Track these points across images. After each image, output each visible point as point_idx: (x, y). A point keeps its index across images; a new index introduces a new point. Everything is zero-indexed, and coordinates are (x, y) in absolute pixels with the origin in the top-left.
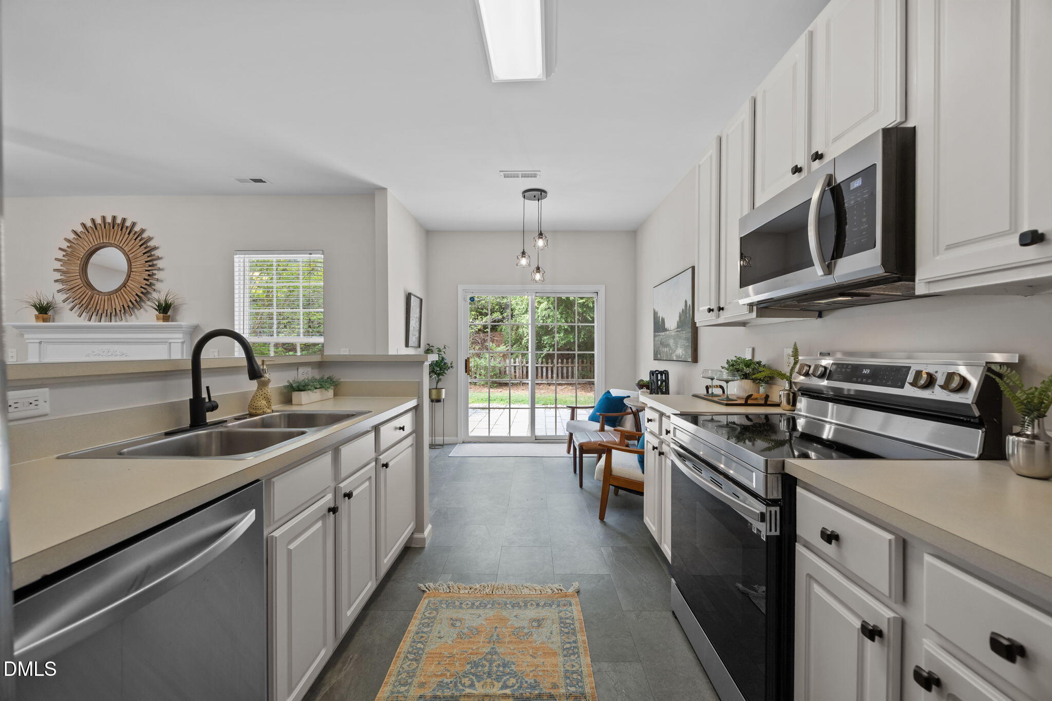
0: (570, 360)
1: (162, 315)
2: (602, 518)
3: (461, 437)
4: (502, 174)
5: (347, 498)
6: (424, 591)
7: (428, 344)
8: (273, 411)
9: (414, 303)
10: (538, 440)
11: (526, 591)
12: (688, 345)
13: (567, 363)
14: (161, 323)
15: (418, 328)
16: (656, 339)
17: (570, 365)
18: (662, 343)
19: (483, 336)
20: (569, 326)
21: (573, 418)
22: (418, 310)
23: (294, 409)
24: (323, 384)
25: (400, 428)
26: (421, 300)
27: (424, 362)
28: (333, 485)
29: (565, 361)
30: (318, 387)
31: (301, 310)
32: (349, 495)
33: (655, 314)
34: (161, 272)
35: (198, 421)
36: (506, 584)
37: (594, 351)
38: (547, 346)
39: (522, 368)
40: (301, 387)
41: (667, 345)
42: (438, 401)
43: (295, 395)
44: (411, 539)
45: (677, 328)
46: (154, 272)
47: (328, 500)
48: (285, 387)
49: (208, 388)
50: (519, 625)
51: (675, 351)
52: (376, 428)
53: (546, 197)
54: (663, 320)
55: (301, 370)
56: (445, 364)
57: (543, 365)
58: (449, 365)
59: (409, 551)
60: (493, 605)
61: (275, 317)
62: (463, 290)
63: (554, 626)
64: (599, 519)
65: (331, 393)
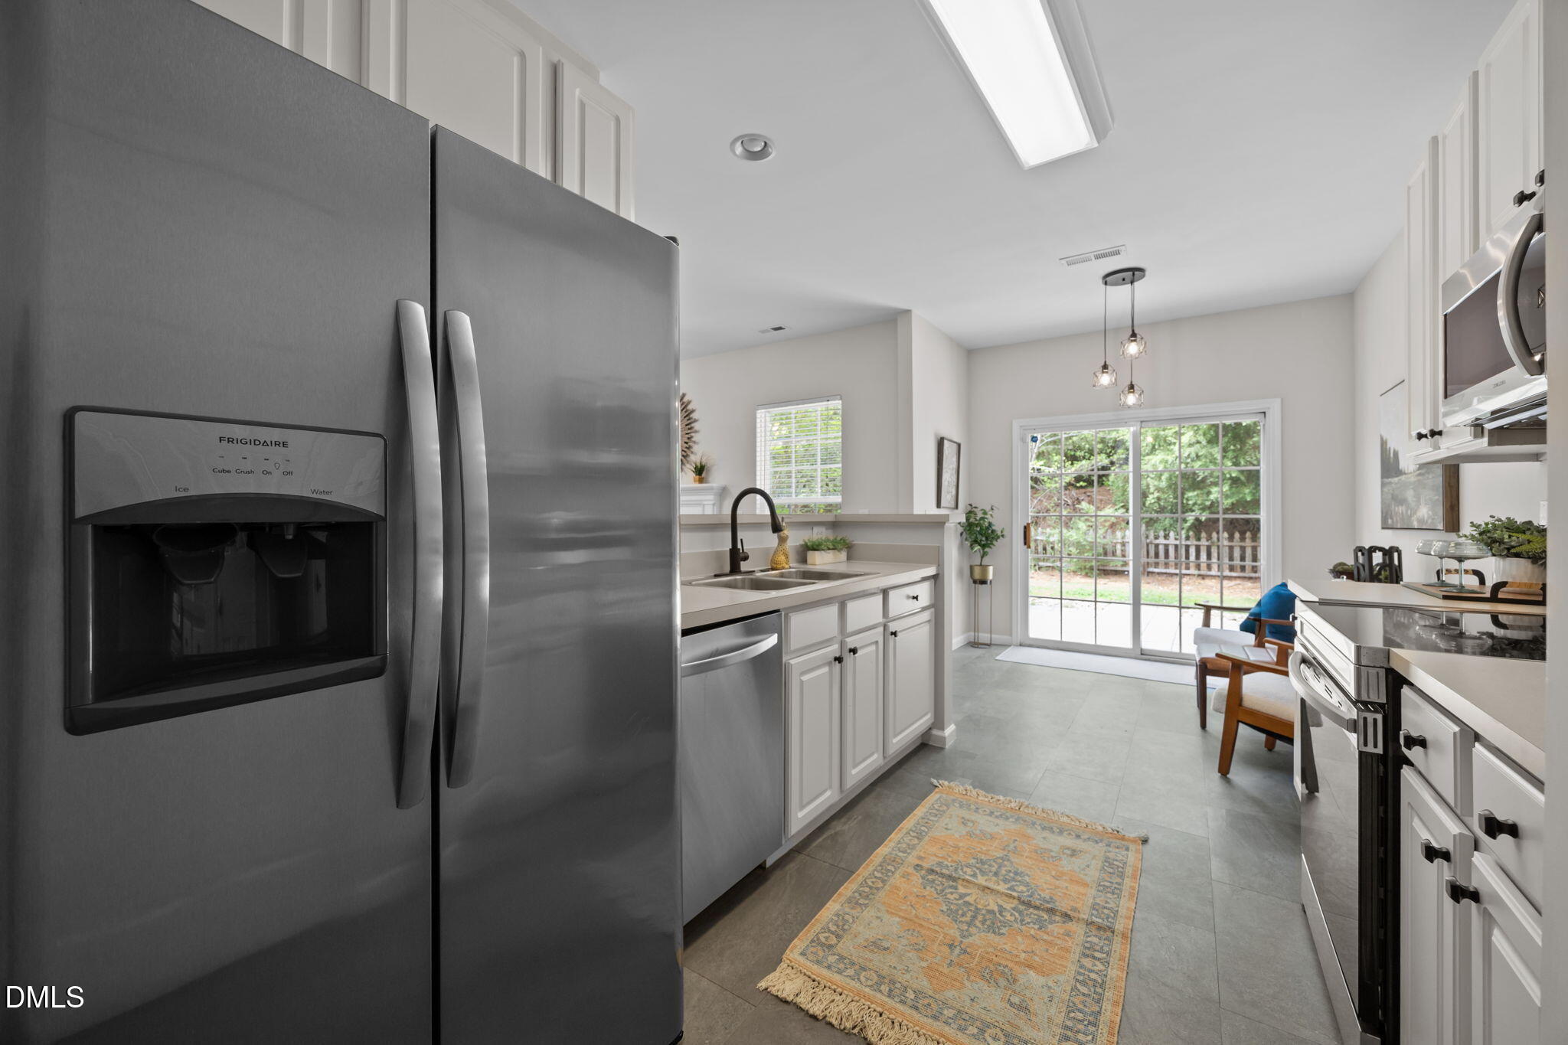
0: (1248, 534)
1: (698, 477)
2: (1224, 769)
3: (1018, 637)
4: (1063, 261)
5: (852, 653)
6: (936, 786)
7: (971, 505)
8: (790, 568)
9: (949, 450)
10: (1145, 655)
11: (1065, 819)
12: (1438, 500)
13: (1243, 539)
14: (698, 485)
15: (955, 483)
16: (1386, 490)
17: (1248, 543)
18: (1394, 498)
19: (1076, 494)
20: (1242, 472)
21: (1207, 623)
22: (955, 459)
23: (809, 567)
24: (835, 546)
25: (914, 598)
26: (959, 445)
27: (945, 523)
28: (839, 638)
29: (1237, 535)
30: (831, 547)
31: (819, 466)
32: (854, 651)
33: (1383, 443)
34: (697, 434)
35: (735, 569)
36: (1040, 807)
37: (1259, 514)
38: (1196, 508)
39: (1148, 545)
40: (815, 547)
41: (1402, 502)
42: (983, 582)
43: (811, 555)
44: (927, 733)
45: (1419, 469)
46: (692, 434)
47: (834, 649)
48: (802, 546)
49: (741, 540)
50: (1046, 847)
51: (1416, 510)
52: (885, 592)
53: (1144, 276)
54: (1396, 454)
55: (816, 530)
56: (993, 531)
57: (1188, 543)
58: (999, 533)
59: (924, 747)
60: (1016, 820)
61: (794, 476)
62: (1021, 426)
63: (1094, 862)
64: (1219, 772)
65: (843, 555)
